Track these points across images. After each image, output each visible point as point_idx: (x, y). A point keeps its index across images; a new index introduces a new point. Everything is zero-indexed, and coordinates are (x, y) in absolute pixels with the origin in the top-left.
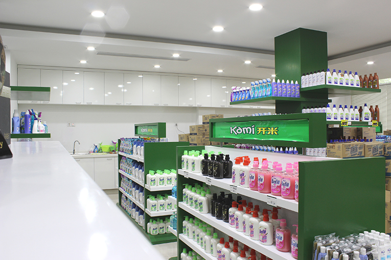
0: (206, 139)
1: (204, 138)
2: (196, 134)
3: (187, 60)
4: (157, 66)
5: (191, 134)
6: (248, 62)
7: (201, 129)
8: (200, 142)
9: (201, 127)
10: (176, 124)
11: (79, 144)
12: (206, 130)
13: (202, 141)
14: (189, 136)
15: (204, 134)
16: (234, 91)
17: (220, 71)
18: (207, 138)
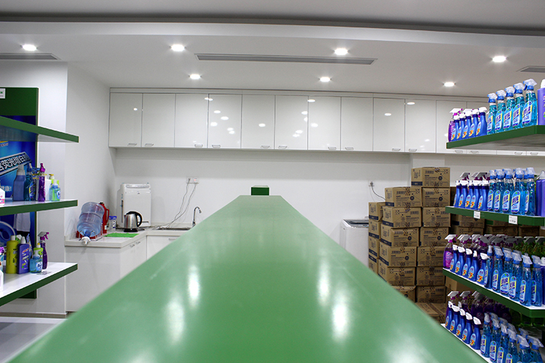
0: (413, 216)
1: (409, 214)
2: (392, 205)
3: (369, 62)
4: (325, 79)
5: (387, 204)
6: (499, 59)
7: (402, 196)
8: (400, 221)
9: (402, 192)
10: (372, 184)
11: (200, 212)
12: (412, 198)
13: (403, 219)
14: (384, 208)
15: (408, 206)
16: (456, 118)
17: (449, 84)
18: (413, 213)
